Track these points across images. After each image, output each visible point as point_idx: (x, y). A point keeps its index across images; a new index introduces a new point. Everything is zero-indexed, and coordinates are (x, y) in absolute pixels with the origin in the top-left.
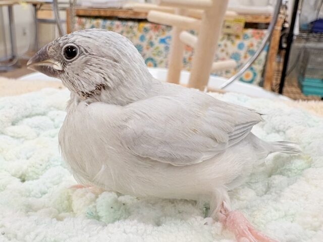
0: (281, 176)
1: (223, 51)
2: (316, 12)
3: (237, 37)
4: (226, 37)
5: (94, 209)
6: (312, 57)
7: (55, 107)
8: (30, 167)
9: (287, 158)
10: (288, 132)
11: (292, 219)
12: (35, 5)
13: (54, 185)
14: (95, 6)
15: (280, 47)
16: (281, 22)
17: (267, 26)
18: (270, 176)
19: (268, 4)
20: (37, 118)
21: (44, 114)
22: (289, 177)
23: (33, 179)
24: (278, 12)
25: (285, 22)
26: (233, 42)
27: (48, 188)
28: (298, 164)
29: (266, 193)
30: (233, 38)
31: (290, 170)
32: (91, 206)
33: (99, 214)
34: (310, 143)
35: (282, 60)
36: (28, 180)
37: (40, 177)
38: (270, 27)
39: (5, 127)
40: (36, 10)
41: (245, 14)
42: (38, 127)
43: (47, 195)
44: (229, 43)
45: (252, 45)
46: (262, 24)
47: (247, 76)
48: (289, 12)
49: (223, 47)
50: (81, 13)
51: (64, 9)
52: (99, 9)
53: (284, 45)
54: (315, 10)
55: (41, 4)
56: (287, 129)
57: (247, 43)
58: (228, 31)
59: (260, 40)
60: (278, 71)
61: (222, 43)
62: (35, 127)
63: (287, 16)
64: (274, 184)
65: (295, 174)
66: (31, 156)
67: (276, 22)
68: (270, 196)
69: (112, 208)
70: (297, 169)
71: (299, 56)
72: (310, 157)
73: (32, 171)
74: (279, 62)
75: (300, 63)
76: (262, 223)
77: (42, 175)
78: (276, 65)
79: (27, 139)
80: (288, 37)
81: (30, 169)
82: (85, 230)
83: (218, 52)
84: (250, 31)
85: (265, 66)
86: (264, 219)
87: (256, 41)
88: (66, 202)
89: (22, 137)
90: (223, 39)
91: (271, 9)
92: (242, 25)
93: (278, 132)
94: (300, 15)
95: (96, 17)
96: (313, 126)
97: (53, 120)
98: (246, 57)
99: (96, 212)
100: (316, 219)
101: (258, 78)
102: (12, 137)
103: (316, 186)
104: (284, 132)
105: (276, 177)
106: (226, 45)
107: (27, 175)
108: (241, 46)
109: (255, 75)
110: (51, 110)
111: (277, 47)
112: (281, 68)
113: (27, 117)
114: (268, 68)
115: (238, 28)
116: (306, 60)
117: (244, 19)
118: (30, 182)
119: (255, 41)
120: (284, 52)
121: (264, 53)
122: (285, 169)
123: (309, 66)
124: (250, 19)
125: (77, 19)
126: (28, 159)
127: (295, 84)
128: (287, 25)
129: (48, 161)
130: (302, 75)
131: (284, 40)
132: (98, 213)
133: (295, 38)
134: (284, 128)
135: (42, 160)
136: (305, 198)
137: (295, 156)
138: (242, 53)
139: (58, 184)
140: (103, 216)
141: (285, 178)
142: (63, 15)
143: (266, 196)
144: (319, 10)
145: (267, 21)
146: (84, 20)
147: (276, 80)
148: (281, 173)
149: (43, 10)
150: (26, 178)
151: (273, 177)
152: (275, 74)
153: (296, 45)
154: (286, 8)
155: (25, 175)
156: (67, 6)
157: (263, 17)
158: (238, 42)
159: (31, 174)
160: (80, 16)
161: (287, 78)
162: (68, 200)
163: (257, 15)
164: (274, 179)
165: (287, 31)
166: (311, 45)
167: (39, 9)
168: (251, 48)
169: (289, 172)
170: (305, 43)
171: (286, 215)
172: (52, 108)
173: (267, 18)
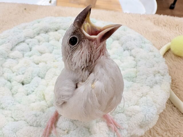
13: (36, 87)
21: (24, 42)
39: (9, 54)
42: (23, 50)
43: (34, 92)
62: (21, 51)
89: (17, 58)
97: (28, 44)
102: (12, 58)
110: (26, 39)
113: (16, 45)
126: (23, 74)
135: (30, 75)
159: (26, 81)
172: (27, 38)
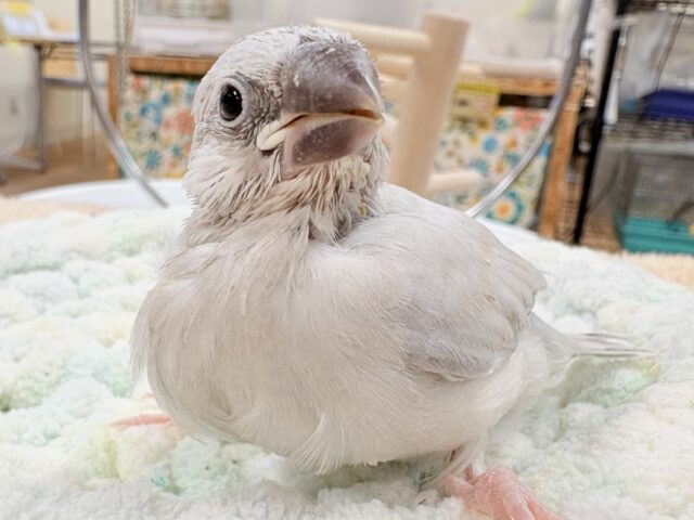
0: (590, 404)
1: (450, 154)
2: (654, 74)
3: (483, 124)
4: (458, 124)
5: (167, 472)
6: (644, 173)
7: (80, 253)
8: (22, 378)
9: (602, 366)
10: (602, 313)
11: (619, 492)
12: (38, 47)
13: (77, 417)
14: (172, 51)
15: (576, 152)
16: (577, 93)
17: (546, 101)
18: (564, 405)
19: (550, 54)
20: (40, 275)
21: (55, 267)
22: (606, 406)
23: (28, 406)
24: (571, 73)
25: (587, 94)
26: (472, 136)
27: (62, 425)
28: (627, 377)
29: (555, 440)
30: (473, 127)
31: (609, 391)
32: (160, 464)
33: (179, 483)
34: (651, 336)
35: (579, 178)
36: (17, 408)
37: (45, 399)
38: (555, 104)
40: (42, 58)
41: (500, 76)
42: (42, 295)
43: (58, 439)
44: (464, 138)
45: (514, 143)
46: (535, 98)
47: (504, 210)
48: (596, 73)
49: (450, 147)
50: (142, 66)
51: (103, 57)
52: (180, 59)
53: (585, 147)
54: (652, 67)
55: (53, 45)
56: (600, 307)
57: (503, 138)
58: (463, 111)
59: (530, 133)
60: (571, 202)
61: (450, 137)
62: (35, 295)
63: (590, 81)
64: (573, 420)
65: (619, 401)
66: (24, 355)
67: (567, 93)
68: (566, 444)
69: (207, 468)
70: (624, 388)
71: (615, 171)
72: (654, 364)
73: (27, 388)
74: (572, 184)
75: (619, 186)
76: (552, 500)
77: (48, 395)
78: (565, 188)
79: (14, 321)
80: (592, 127)
81: (20, 384)
82: (146, 510)
83: (440, 156)
84: (510, 113)
85: (542, 190)
86: (556, 491)
87: (523, 134)
88: (102, 455)
89: (5, 316)
90: (450, 129)
91: (556, 66)
92: (494, 98)
93: (580, 312)
94: (620, 80)
95: (174, 76)
96: (658, 301)
97: (75, 281)
98: (500, 170)
99: (170, 477)
100: (675, 490)
101: (528, 215)
103: (671, 422)
104: (594, 314)
105: (579, 406)
106: (457, 143)
107: (15, 397)
108: (490, 146)
109: (520, 208)
110: (70, 259)
111: (567, 149)
112: (577, 194)
113: (17, 272)
114: (549, 195)
115: (483, 104)
116: (631, 178)
117: (498, 87)
118: (22, 411)
119: (521, 136)
120: (582, 162)
121: (540, 162)
122: (598, 389)
123: (639, 192)
124: (511, 87)
125: (131, 79)
126: (17, 360)
127: (608, 230)
128: (591, 103)
129: (63, 367)
130: (623, 210)
131: (584, 133)
132: (176, 479)
133: (607, 130)
134: (593, 304)
135: (50, 364)
136: (647, 445)
137: (619, 362)
138: (493, 159)
139: (84, 416)
140: (186, 488)
141: (598, 409)
142: (101, 71)
143: (557, 445)
144: (660, 70)
145: (548, 91)
146: (146, 82)
147: (567, 221)
148: (589, 399)
149: (56, 59)
150: (11, 404)
151: (570, 406)
152: (564, 209)
153: (610, 146)
154: (589, 63)
155: (10, 398)
156: (110, 51)
157: (538, 83)
158: (483, 135)
159: (23, 395)
160: (138, 73)
161: (590, 218)
162: (108, 450)
163: (527, 79)
164: (574, 410)
165: (591, 115)
166: (643, 145)
167: (48, 57)
168: (512, 151)
169: (608, 397)
170: (628, 142)
171: (605, 483)
172: (73, 255)
173: (547, 84)
